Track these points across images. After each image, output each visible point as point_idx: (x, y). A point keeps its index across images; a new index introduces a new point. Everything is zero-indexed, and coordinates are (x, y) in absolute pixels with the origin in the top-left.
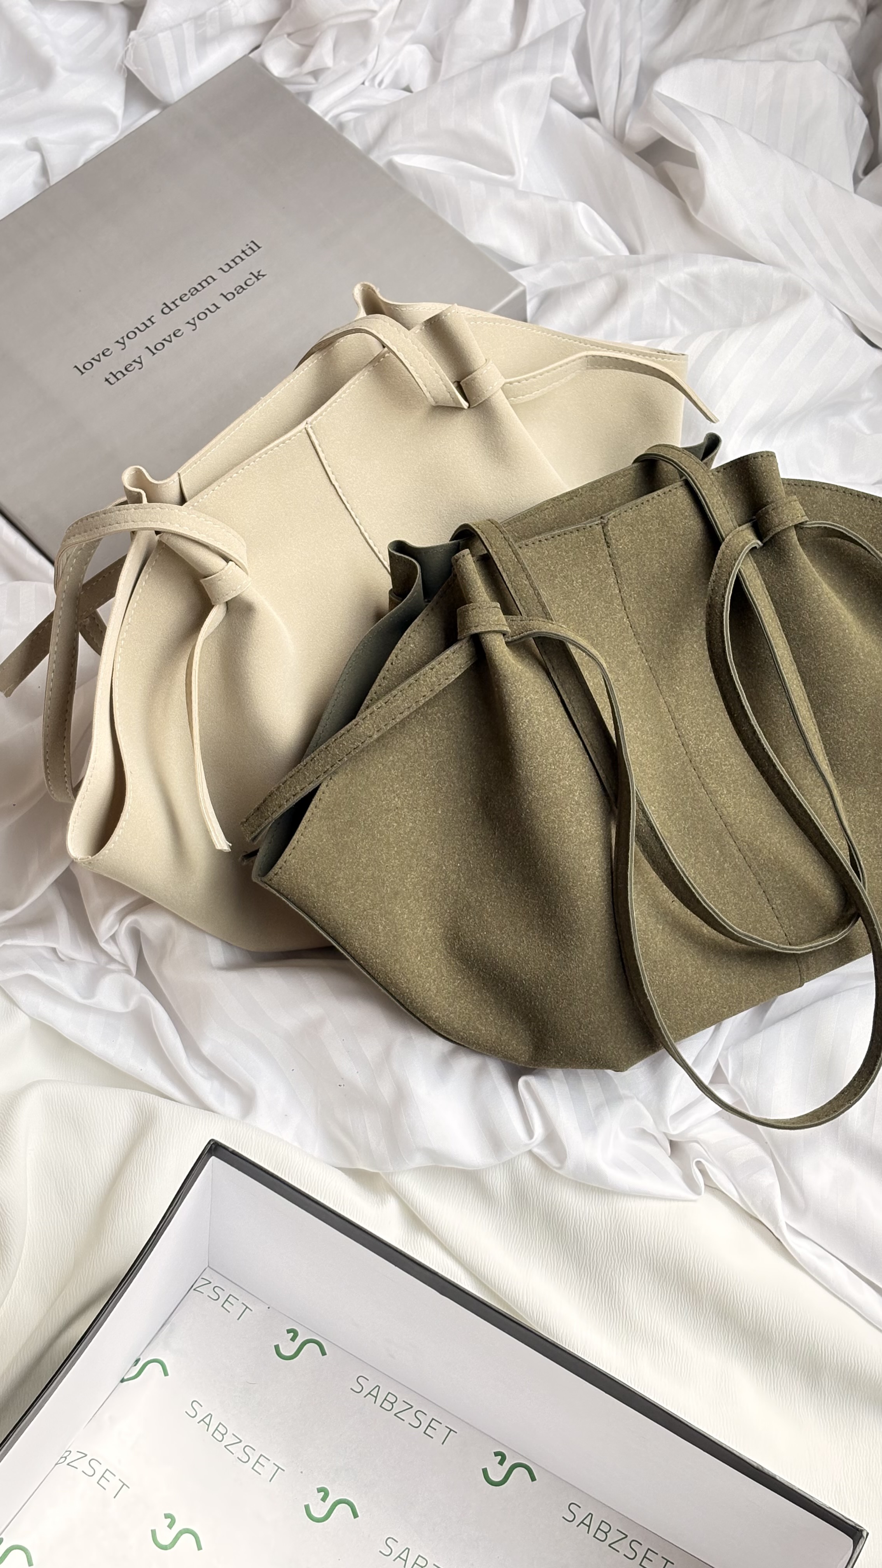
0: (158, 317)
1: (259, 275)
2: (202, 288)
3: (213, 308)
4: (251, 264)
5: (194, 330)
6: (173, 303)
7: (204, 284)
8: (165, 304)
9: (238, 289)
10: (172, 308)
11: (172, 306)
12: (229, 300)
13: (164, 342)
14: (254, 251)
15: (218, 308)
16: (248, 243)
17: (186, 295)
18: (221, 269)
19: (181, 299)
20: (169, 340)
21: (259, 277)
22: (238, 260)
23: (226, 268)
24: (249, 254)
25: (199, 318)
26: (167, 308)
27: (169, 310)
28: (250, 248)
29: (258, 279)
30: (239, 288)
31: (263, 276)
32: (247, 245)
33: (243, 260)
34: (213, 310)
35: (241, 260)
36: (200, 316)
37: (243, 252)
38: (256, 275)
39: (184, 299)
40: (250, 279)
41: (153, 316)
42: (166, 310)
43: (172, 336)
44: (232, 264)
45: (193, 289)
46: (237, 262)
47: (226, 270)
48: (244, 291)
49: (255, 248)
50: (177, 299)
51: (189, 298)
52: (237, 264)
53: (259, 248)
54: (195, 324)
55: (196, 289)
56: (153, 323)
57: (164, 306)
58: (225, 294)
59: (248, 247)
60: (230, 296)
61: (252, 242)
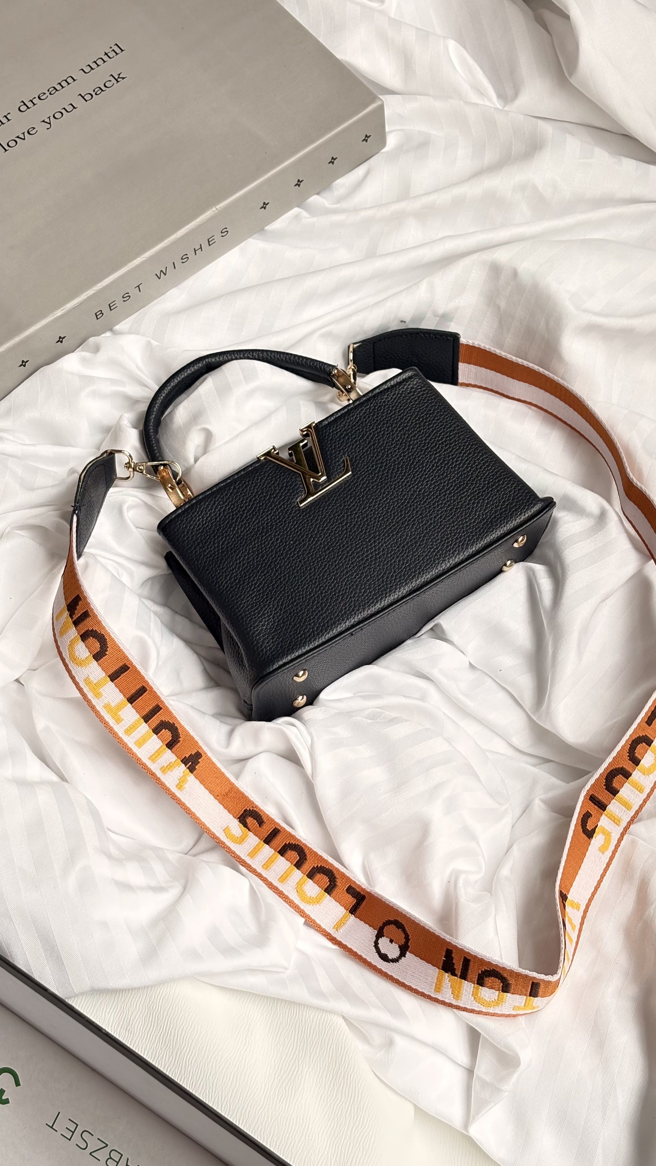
0: (14, 115)
1: (119, 78)
2: (61, 87)
3: (69, 108)
4: (112, 66)
5: (48, 129)
6: (31, 101)
7: (64, 84)
8: (23, 102)
9: (96, 90)
10: (29, 106)
11: (30, 104)
12: (86, 101)
13: (17, 139)
14: (117, 54)
15: (74, 108)
16: (112, 46)
17: (45, 94)
18: (82, 70)
19: (39, 98)
20: (23, 138)
21: (119, 80)
22: (100, 62)
23: (87, 69)
24: (111, 57)
25: (54, 116)
26: (25, 106)
27: (26, 108)
28: (113, 50)
29: (118, 82)
30: (98, 89)
31: (123, 78)
32: (111, 48)
33: (104, 62)
34: (69, 111)
35: (103, 62)
36: (56, 116)
37: (106, 54)
38: (117, 78)
39: (42, 98)
40: (110, 81)
41: (9, 113)
42: (23, 108)
43: (26, 134)
44: (94, 66)
45: (53, 89)
46: (99, 64)
47: (86, 71)
48: (103, 92)
49: (118, 50)
50: (35, 98)
51: (47, 96)
52: (98, 65)
53: (122, 50)
54: (50, 123)
55: (55, 88)
56: (9, 120)
57: (22, 104)
58: (83, 95)
59: (112, 49)
60: (88, 97)
61: (116, 44)
